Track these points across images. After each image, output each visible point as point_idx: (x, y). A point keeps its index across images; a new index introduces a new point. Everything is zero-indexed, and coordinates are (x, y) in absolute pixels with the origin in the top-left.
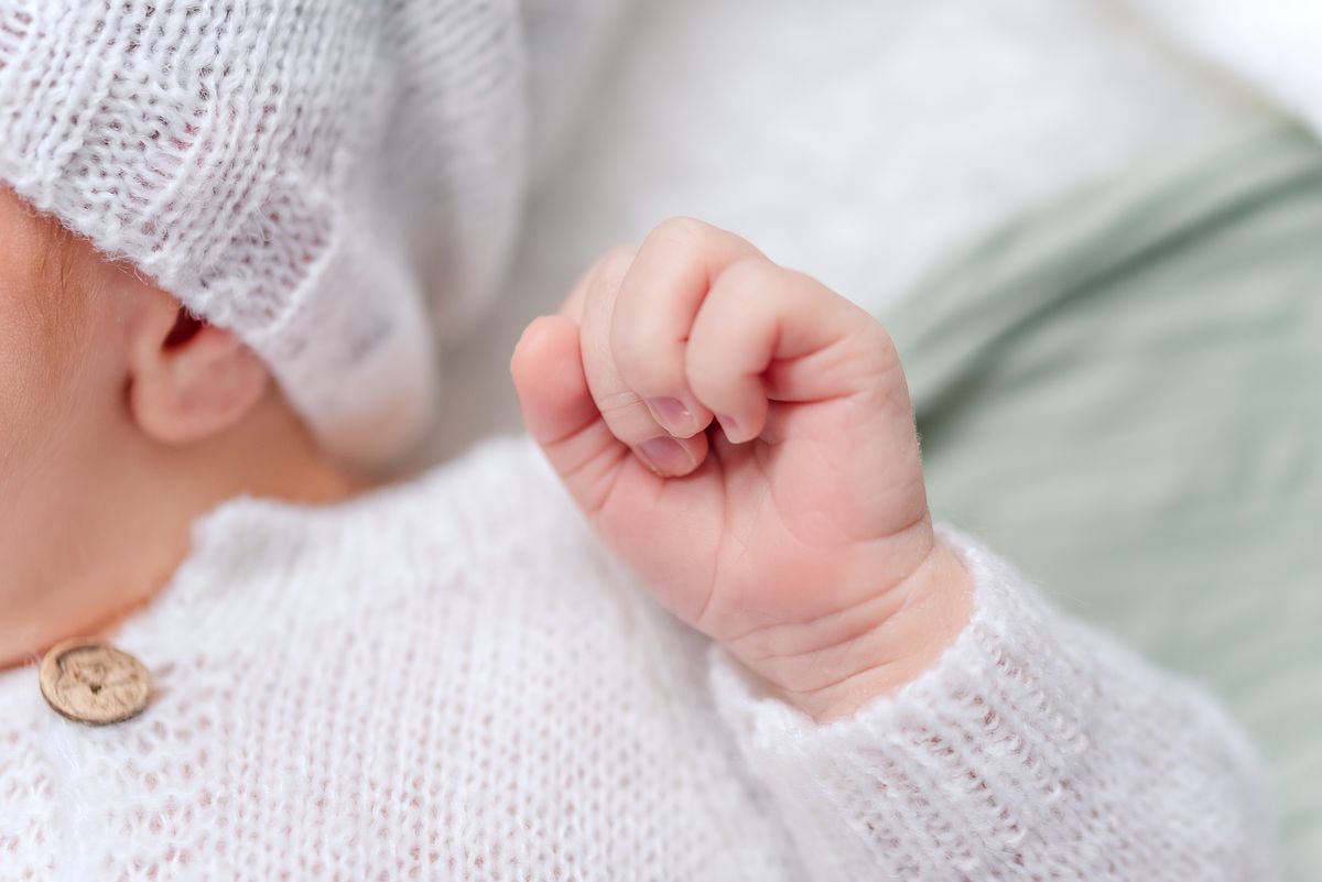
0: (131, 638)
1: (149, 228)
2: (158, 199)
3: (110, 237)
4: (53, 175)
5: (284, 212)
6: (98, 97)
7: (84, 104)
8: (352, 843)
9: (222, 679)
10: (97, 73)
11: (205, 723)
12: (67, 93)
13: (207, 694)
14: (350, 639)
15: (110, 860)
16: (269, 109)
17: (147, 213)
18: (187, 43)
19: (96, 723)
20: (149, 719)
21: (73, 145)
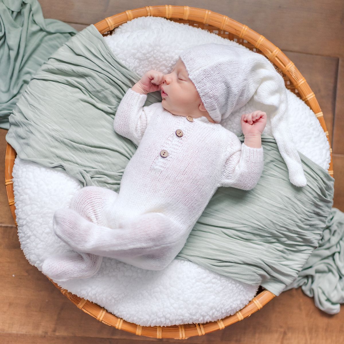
0: (194, 119)
1: (205, 102)
2: (207, 101)
3: (203, 101)
4: (202, 95)
5: (214, 107)
6: (207, 92)
7: (206, 92)
8: (200, 137)
9: (197, 124)
10: (208, 91)
11: (195, 125)
12: (206, 91)
13: (196, 124)
14: (206, 127)
15: (186, 128)
16: (216, 99)
17: (206, 101)
18: (214, 93)
19: (189, 121)
20: (192, 123)
21: (204, 94)
